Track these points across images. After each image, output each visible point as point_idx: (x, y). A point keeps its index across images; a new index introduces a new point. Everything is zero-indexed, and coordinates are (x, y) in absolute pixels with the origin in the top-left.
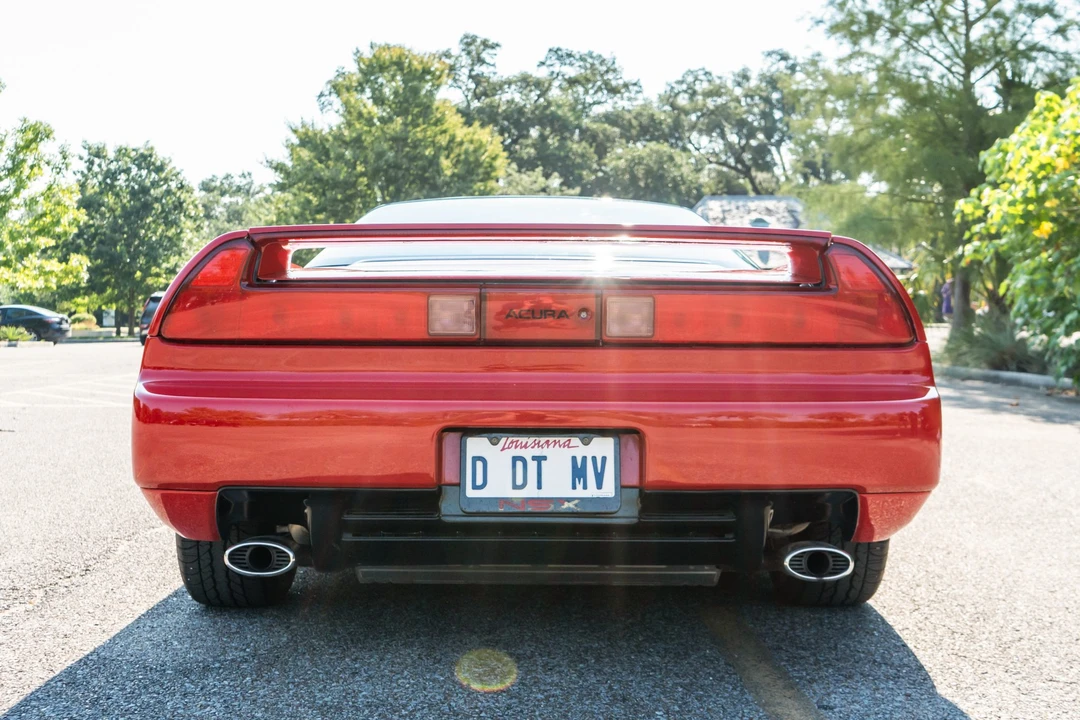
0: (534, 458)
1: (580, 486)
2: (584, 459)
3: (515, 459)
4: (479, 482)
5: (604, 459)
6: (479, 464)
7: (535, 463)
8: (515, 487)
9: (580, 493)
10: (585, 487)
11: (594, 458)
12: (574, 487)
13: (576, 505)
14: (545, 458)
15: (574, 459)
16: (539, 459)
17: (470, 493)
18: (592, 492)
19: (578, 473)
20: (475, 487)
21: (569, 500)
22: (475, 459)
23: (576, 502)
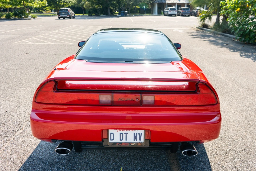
0: (125, 133)
1: (135, 140)
2: (137, 133)
3: (120, 134)
4: (112, 139)
5: (141, 134)
6: (112, 135)
7: (125, 134)
8: (120, 140)
9: (136, 141)
10: (137, 140)
11: (139, 134)
12: (134, 140)
13: (134, 144)
14: (127, 133)
15: (134, 133)
16: (126, 134)
17: (110, 141)
18: (138, 141)
19: (135, 137)
20: (111, 140)
21: (133, 143)
22: (111, 133)
23: (135, 143)
